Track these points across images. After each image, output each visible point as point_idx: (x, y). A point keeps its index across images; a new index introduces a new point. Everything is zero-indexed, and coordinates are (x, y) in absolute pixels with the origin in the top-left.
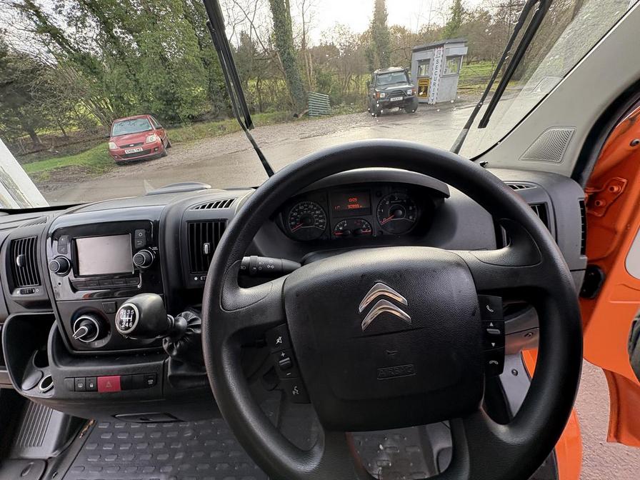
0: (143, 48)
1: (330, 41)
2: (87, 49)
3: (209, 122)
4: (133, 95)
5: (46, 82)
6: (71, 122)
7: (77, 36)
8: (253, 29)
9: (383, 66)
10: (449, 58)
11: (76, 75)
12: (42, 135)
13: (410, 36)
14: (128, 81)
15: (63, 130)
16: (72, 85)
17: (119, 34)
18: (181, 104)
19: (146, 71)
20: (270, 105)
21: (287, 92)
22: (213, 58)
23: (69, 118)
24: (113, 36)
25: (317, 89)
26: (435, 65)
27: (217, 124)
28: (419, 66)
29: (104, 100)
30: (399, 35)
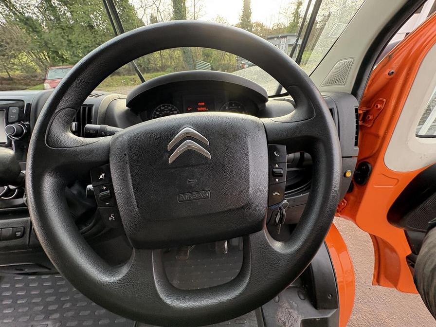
0: (75, 17)
2: (30, 13)
3: (124, 75)
4: (67, 51)
6: (15, 67)
8: (159, 13)
10: (290, 45)
11: (20, 32)
13: (266, 30)
14: (63, 40)
15: (8, 72)
16: (17, 39)
17: (56, 4)
19: (77, 33)
20: (169, 67)
21: (181, 59)
23: (14, 64)
24: (51, 6)
25: (202, 59)
27: (130, 77)
29: (43, 53)
30: (259, 28)
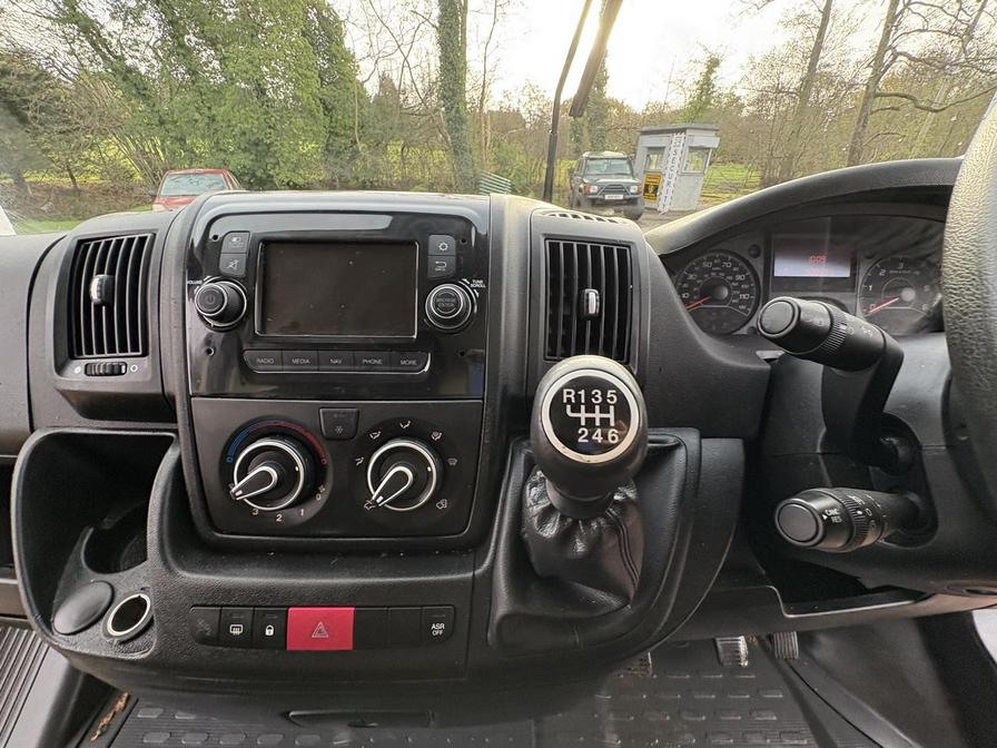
0: (231, 69)
1: (515, 106)
2: (135, 58)
4: (202, 139)
5: (58, 99)
6: (90, 167)
7: (124, 36)
8: (406, 70)
9: (594, 149)
10: (692, 149)
11: (110, 94)
12: (36, 182)
14: (197, 116)
15: (72, 177)
16: (101, 110)
17: (193, 43)
18: (278, 163)
19: (229, 103)
20: (418, 183)
21: (447, 167)
22: (338, 101)
23: (88, 161)
24: (182, 45)
25: (493, 169)
26: (672, 156)
28: (648, 156)
29: (152, 140)
